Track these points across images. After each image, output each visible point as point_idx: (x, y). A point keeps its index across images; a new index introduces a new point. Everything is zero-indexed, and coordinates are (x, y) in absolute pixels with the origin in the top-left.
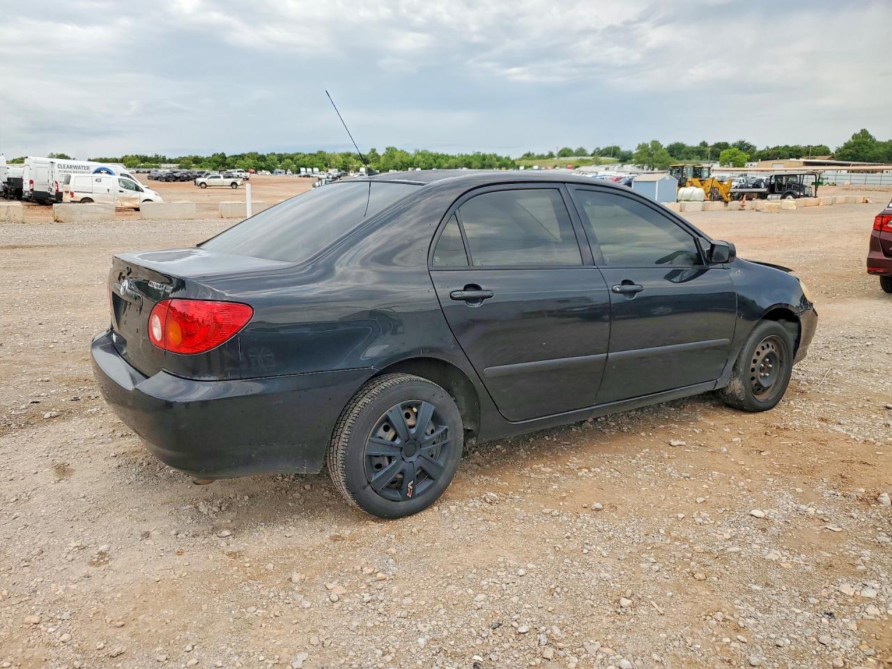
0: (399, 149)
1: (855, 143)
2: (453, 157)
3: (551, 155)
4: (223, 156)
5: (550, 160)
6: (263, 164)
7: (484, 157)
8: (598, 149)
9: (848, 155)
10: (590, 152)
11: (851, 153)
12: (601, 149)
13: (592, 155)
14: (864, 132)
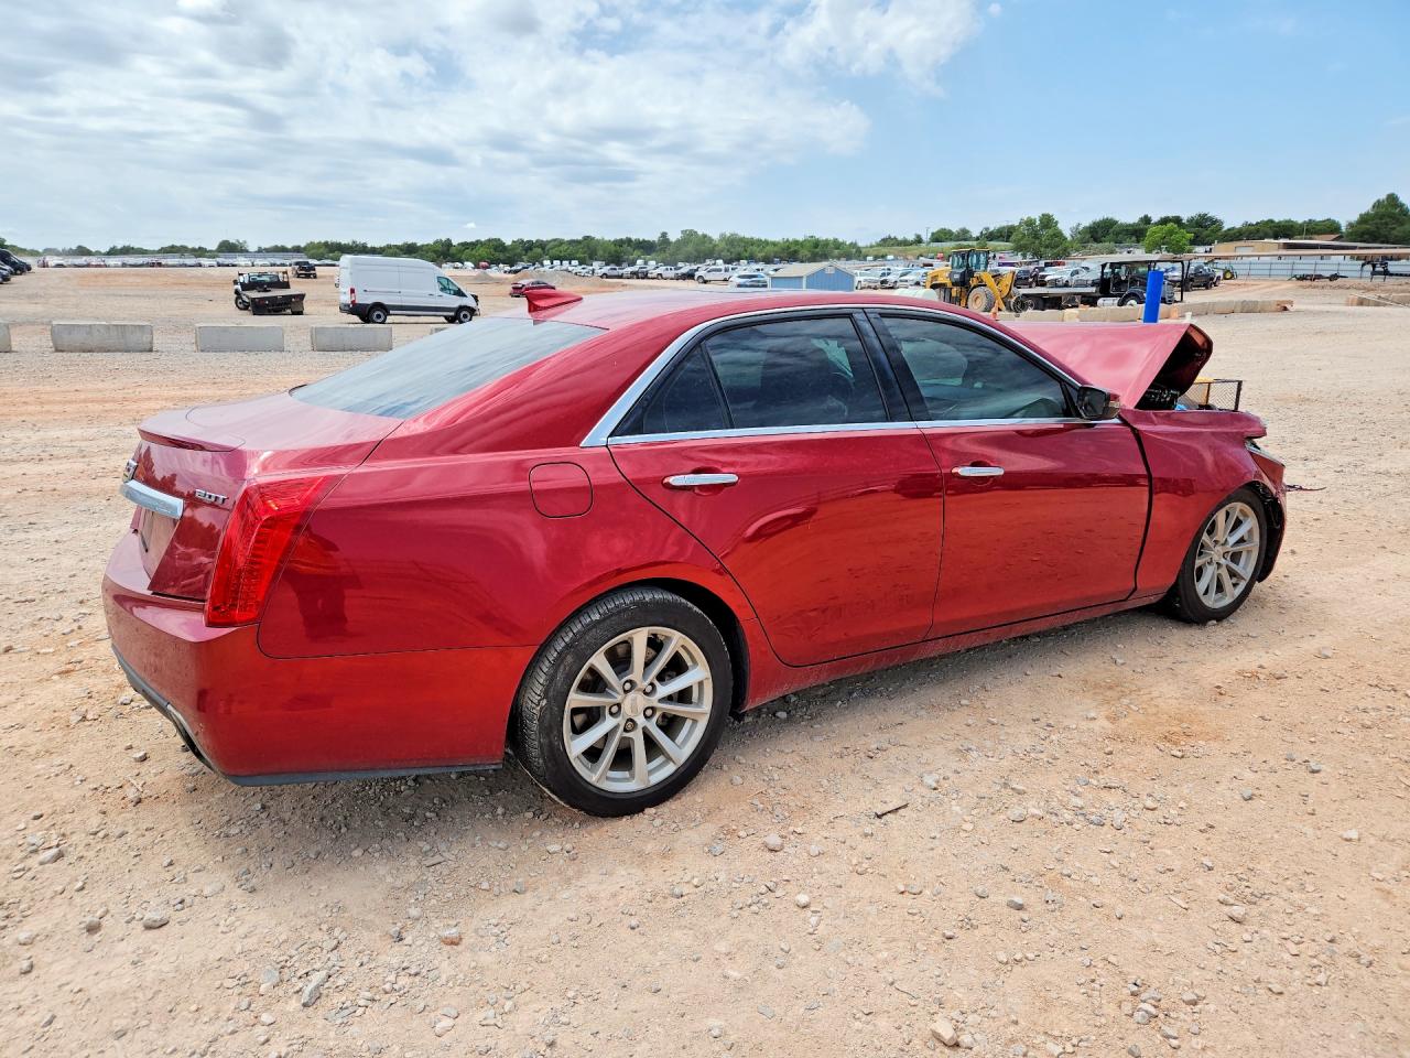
0: (700, 233)
1: (1376, 214)
2: (774, 244)
3: (919, 240)
4: (448, 244)
5: (914, 247)
6: (502, 256)
7: (816, 244)
8: (987, 229)
9: (1363, 233)
10: (975, 234)
11: (1368, 229)
12: (991, 229)
13: (977, 239)
14: (1392, 199)
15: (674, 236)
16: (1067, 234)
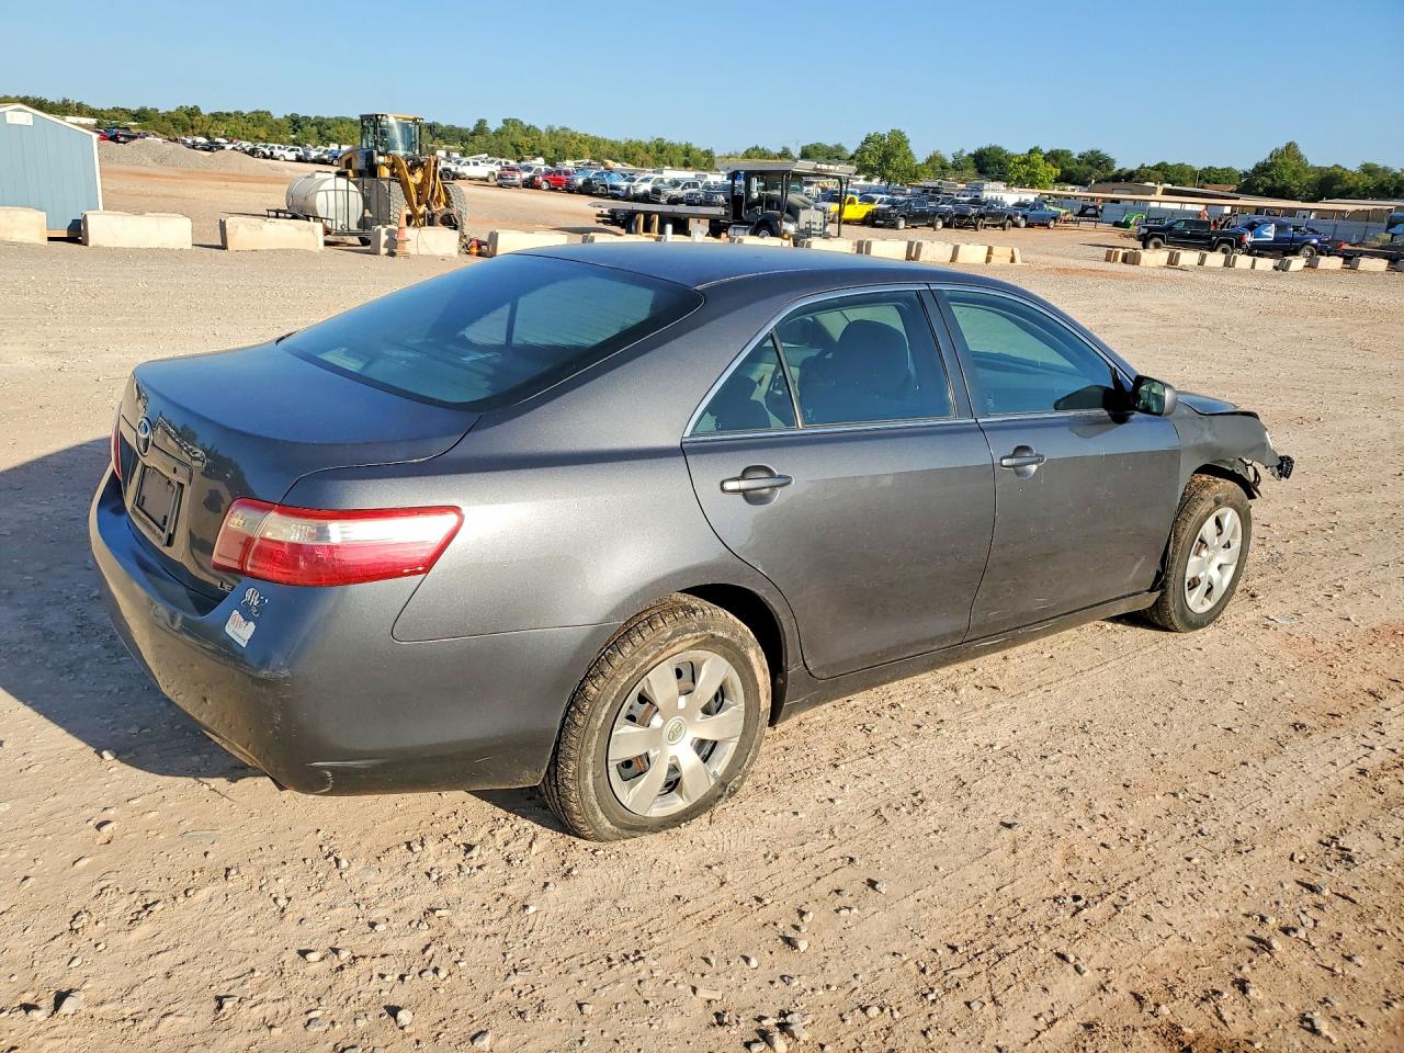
1: (1272, 163)
3: (785, 154)
4: (193, 112)
14: (1291, 147)
15: (494, 125)
16: (950, 160)
